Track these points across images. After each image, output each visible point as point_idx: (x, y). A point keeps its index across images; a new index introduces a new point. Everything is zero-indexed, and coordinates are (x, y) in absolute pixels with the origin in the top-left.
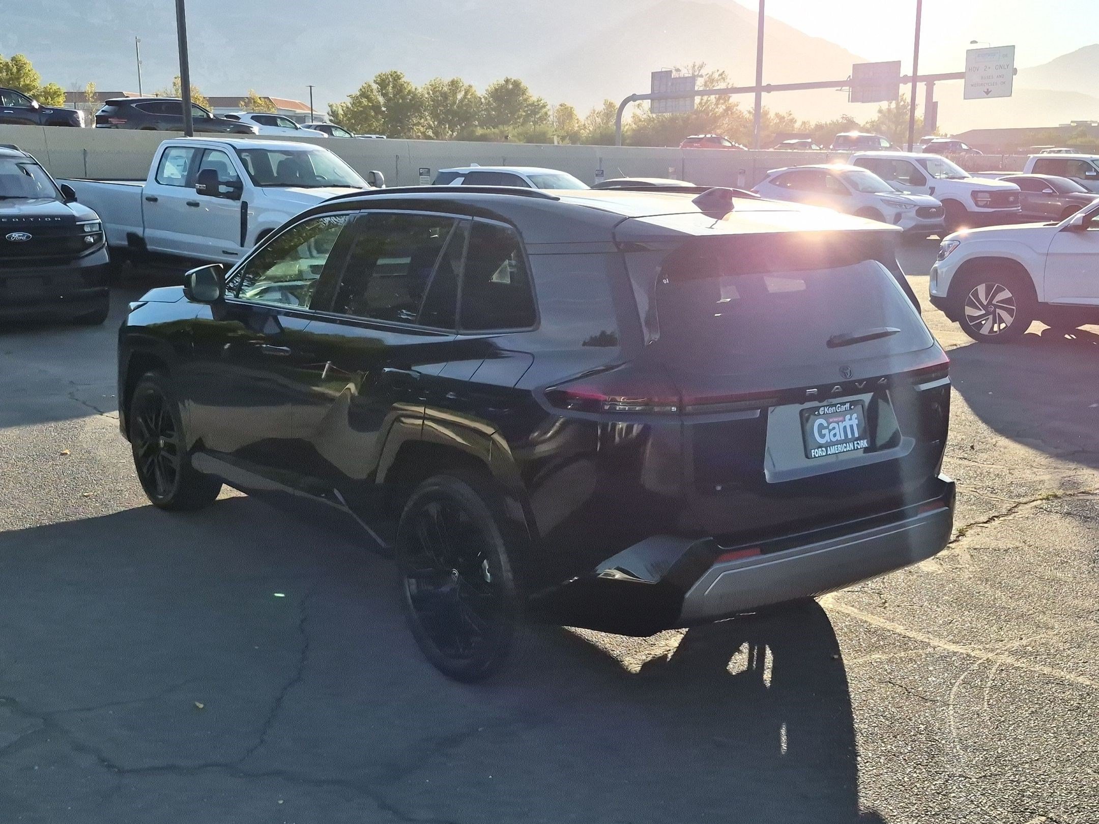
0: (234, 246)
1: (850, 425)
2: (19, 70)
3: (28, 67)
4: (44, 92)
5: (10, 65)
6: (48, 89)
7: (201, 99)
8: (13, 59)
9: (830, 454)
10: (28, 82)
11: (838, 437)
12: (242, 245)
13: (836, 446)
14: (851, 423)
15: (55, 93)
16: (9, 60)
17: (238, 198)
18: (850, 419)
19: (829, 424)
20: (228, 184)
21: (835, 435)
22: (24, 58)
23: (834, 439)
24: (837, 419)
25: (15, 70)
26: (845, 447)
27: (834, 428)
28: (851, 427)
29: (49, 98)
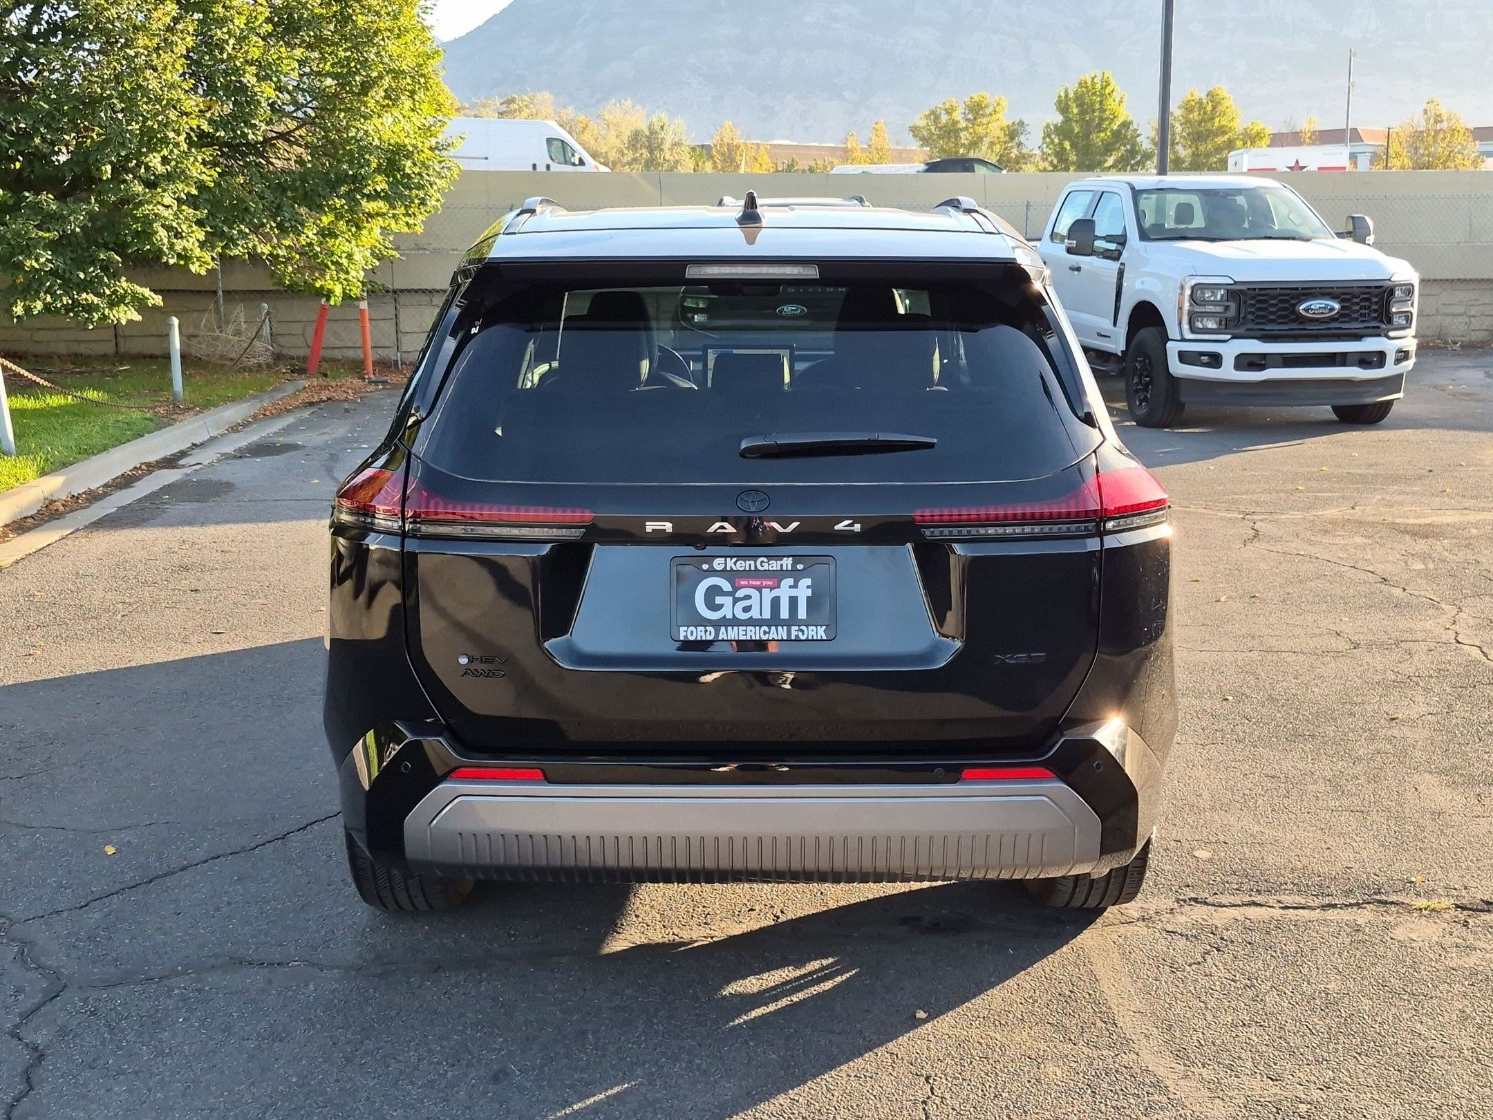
0: (1106, 324)
1: (790, 598)
2: (1214, 108)
3: (1226, 103)
4: (1242, 134)
5: (1205, 101)
6: (1248, 130)
7: (1462, 132)
8: (1210, 94)
9: (723, 640)
10: (1223, 123)
11: (755, 613)
12: (1115, 324)
13: (744, 628)
14: (793, 592)
15: (1258, 134)
16: (1203, 96)
17: (1117, 259)
18: (795, 586)
19: (736, 589)
20: (1109, 239)
21: (747, 609)
22: (1223, 89)
23: (742, 616)
24: (758, 583)
25: (1209, 108)
26: (765, 633)
27: (748, 597)
28: (793, 601)
29: (1249, 142)
